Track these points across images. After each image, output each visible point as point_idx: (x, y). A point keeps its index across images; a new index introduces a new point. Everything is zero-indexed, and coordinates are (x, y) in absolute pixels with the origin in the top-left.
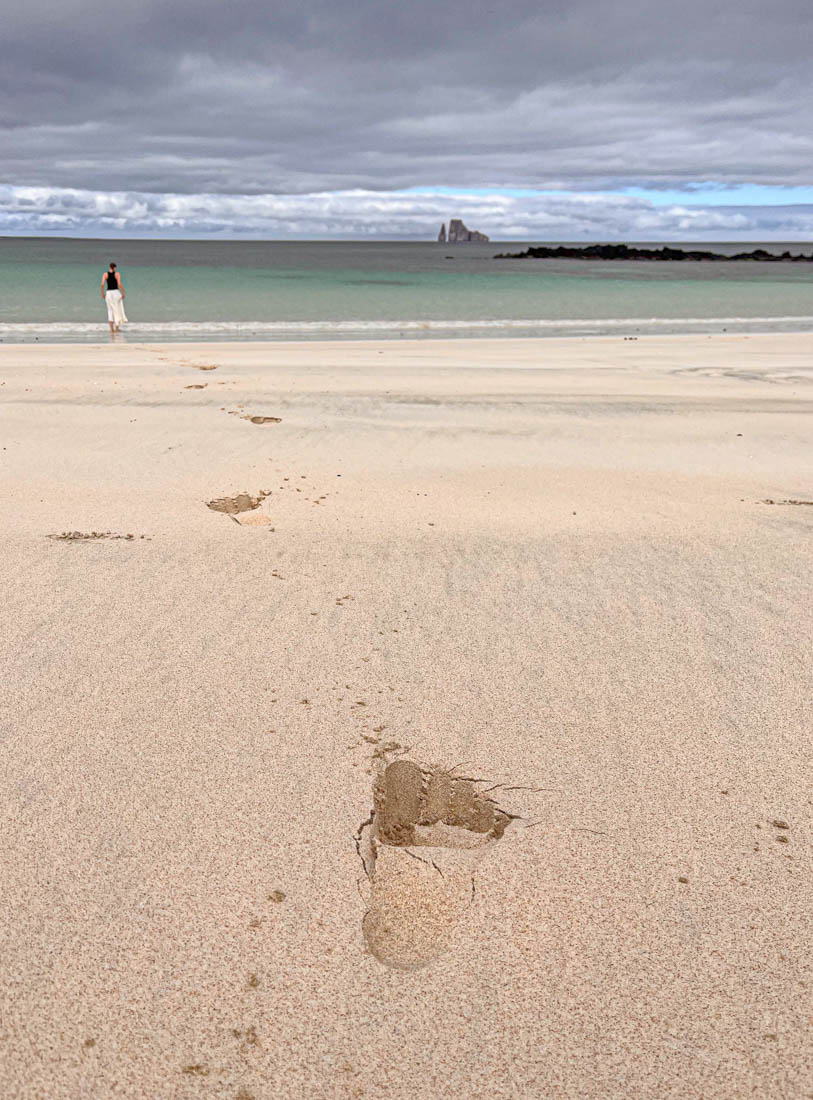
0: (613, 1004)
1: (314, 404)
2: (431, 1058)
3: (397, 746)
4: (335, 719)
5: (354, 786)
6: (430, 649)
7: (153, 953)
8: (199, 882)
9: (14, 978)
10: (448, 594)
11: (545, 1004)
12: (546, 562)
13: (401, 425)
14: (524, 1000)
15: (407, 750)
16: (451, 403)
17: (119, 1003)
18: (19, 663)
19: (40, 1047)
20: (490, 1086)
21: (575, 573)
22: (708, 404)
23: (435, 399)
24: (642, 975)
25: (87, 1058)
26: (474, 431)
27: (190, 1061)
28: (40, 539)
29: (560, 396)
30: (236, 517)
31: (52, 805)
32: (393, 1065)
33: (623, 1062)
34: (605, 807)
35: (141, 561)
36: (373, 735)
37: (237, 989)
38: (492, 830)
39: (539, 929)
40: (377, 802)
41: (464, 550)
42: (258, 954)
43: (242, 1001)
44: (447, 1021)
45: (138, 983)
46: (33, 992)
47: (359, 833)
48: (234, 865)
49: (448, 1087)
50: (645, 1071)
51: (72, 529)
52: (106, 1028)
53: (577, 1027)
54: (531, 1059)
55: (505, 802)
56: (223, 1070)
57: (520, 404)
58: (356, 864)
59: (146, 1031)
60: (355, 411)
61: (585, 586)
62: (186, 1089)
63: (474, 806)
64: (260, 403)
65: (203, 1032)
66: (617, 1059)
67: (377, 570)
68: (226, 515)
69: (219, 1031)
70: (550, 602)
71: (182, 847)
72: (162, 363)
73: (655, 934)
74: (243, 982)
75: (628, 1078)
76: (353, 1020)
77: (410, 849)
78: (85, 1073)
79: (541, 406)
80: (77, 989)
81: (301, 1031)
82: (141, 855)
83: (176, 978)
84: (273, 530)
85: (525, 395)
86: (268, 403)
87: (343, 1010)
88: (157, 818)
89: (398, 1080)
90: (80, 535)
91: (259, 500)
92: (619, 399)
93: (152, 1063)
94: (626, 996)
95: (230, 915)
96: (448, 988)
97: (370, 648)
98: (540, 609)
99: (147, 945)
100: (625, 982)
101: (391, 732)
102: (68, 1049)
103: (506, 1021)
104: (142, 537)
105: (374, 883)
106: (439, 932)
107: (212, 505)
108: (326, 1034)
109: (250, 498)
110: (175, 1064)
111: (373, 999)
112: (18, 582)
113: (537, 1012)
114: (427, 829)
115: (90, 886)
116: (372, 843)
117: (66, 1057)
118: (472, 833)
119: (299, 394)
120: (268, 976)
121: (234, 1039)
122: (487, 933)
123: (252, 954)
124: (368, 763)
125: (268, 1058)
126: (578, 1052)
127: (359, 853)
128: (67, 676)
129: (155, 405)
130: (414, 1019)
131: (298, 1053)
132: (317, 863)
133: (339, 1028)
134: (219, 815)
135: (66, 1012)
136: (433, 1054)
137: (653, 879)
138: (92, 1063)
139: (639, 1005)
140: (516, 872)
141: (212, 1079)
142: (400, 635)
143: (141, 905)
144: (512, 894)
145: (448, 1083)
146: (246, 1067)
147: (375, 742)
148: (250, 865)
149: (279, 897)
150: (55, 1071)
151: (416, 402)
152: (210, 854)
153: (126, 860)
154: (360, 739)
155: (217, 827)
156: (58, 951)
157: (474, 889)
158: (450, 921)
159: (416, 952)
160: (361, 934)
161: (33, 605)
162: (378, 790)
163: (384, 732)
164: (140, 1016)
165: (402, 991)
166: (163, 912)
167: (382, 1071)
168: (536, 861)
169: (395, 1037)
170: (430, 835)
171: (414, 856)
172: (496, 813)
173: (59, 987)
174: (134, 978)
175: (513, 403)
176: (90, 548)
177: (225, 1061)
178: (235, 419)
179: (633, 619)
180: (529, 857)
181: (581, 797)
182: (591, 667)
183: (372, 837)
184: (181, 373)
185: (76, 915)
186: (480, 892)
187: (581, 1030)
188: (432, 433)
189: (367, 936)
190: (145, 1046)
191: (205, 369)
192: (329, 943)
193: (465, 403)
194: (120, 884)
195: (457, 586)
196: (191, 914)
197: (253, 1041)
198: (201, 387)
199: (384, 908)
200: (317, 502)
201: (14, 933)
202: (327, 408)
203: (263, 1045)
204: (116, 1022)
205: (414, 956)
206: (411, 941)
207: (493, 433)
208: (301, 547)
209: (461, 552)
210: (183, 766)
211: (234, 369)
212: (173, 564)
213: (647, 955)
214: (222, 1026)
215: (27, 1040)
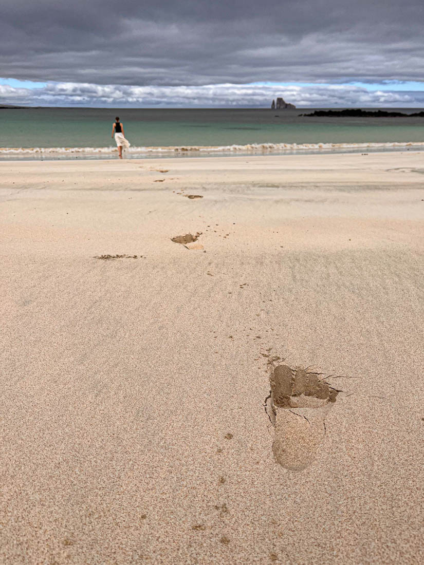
0: (398, 483)
1: (218, 189)
2: (314, 515)
3: (279, 358)
4: (246, 345)
5: (260, 379)
6: (289, 309)
7: (170, 468)
8: (189, 431)
9: (101, 485)
10: (294, 280)
11: (366, 484)
12: (339, 264)
13: (262, 198)
14: (356, 483)
15: (284, 360)
16: (284, 187)
17: (156, 495)
18: (86, 322)
19: (118, 521)
20: (344, 527)
21: (354, 270)
22: (405, 186)
23: (276, 185)
24: (410, 467)
25: (143, 525)
26: (297, 200)
27: (195, 523)
28: (91, 259)
29: (336, 182)
30: (186, 245)
31: (111, 394)
32: (296, 519)
33: (406, 510)
34: (383, 385)
35: (142, 269)
36: (266, 353)
37: (215, 485)
38: (328, 398)
39: (359, 447)
40: (272, 386)
41: (299, 260)
42: (223, 466)
43: (218, 491)
44: (319, 496)
45: (164, 484)
46: (112, 492)
47: (265, 402)
48: (205, 421)
49: (324, 528)
50: (416, 514)
51: (106, 253)
52: (151, 508)
53: (382, 495)
54: (362, 512)
55: (334, 384)
56: (212, 527)
57: (317, 186)
58: (266, 418)
59: (172, 509)
60: (238, 191)
61: (359, 275)
62: (195, 538)
63: (318, 386)
64: (192, 188)
65: (200, 507)
66: (403, 509)
67: (258, 270)
68: (181, 245)
69: (208, 507)
70: (344, 284)
71: (179, 413)
72: (140, 169)
73: (414, 447)
74: (217, 481)
75: (409, 518)
76: (274, 498)
77: (292, 409)
78: (143, 533)
79: (328, 188)
80: (134, 489)
81: (249, 505)
82: (158, 419)
83: (183, 480)
84: (205, 252)
85: (319, 182)
86: (196, 188)
87: (268, 493)
88: (165, 399)
89: (300, 527)
90: (110, 256)
91: (196, 237)
92: (364, 184)
93: (176, 525)
94: (404, 478)
95: (206, 447)
96: (318, 479)
97: (259, 309)
98: (339, 287)
99: (167, 464)
100: (403, 471)
101: (274, 351)
102: (133, 521)
103: (348, 494)
104: (142, 257)
105: (276, 427)
106: (310, 451)
107: (174, 240)
108: (262, 506)
109: (192, 236)
110: (187, 525)
111: (282, 487)
112: (82, 281)
113: (362, 489)
114: (296, 398)
115: (135, 435)
116: (272, 407)
117: (132, 525)
118: (319, 400)
119: (210, 184)
120: (229, 477)
121: (216, 510)
122: (334, 450)
123: (220, 467)
124: (265, 367)
125: (234, 519)
126: (384, 507)
127: (266, 413)
128: (112, 328)
129: (139, 190)
130: (303, 495)
131: (248, 516)
132: (247, 418)
133: (268, 502)
134: (195, 396)
135: (130, 501)
136: (315, 513)
137: (410, 419)
138: (146, 527)
139: (411, 482)
140: (345, 419)
141: (207, 532)
142: (273, 303)
143: (162, 444)
144: (344, 430)
145: (324, 527)
146: (224, 525)
147: (267, 356)
148: (214, 421)
149: (230, 436)
150: (127, 533)
151: (268, 186)
152: (193, 416)
153: (151, 421)
154: (260, 355)
155: (195, 402)
156: (123, 470)
157: (325, 429)
158: (315, 445)
159: (299, 461)
160: (272, 453)
161: (90, 292)
162: (272, 380)
163: (271, 351)
164: (168, 501)
165: (296, 482)
166: (173, 447)
167: (291, 522)
168: (354, 413)
169: (296, 505)
170: (298, 401)
171: (294, 414)
172: (330, 389)
173: (125, 488)
174: (162, 482)
175: (314, 186)
176: (116, 263)
177: (213, 522)
178: (181, 198)
179: (384, 291)
180: (350, 411)
181: (370, 380)
182: (367, 315)
183: (271, 404)
184: (151, 174)
185: (130, 450)
186: (328, 430)
187: (384, 496)
188: (277, 202)
189: (275, 454)
190: (172, 517)
191: (162, 172)
192: (258, 459)
193: (291, 187)
194: (150, 433)
195: (298, 277)
196: (187, 447)
197: (226, 511)
198: (162, 181)
199: (281, 439)
200: (225, 237)
201: (99, 461)
202: (225, 190)
203: (231, 513)
204: (155, 504)
205: (299, 463)
206: (296, 456)
207: (306, 201)
208: (219, 260)
209: (298, 260)
210: (175, 371)
211: (177, 172)
212: (158, 270)
213: (411, 457)
214: (209, 504)
215: (111, 518)
